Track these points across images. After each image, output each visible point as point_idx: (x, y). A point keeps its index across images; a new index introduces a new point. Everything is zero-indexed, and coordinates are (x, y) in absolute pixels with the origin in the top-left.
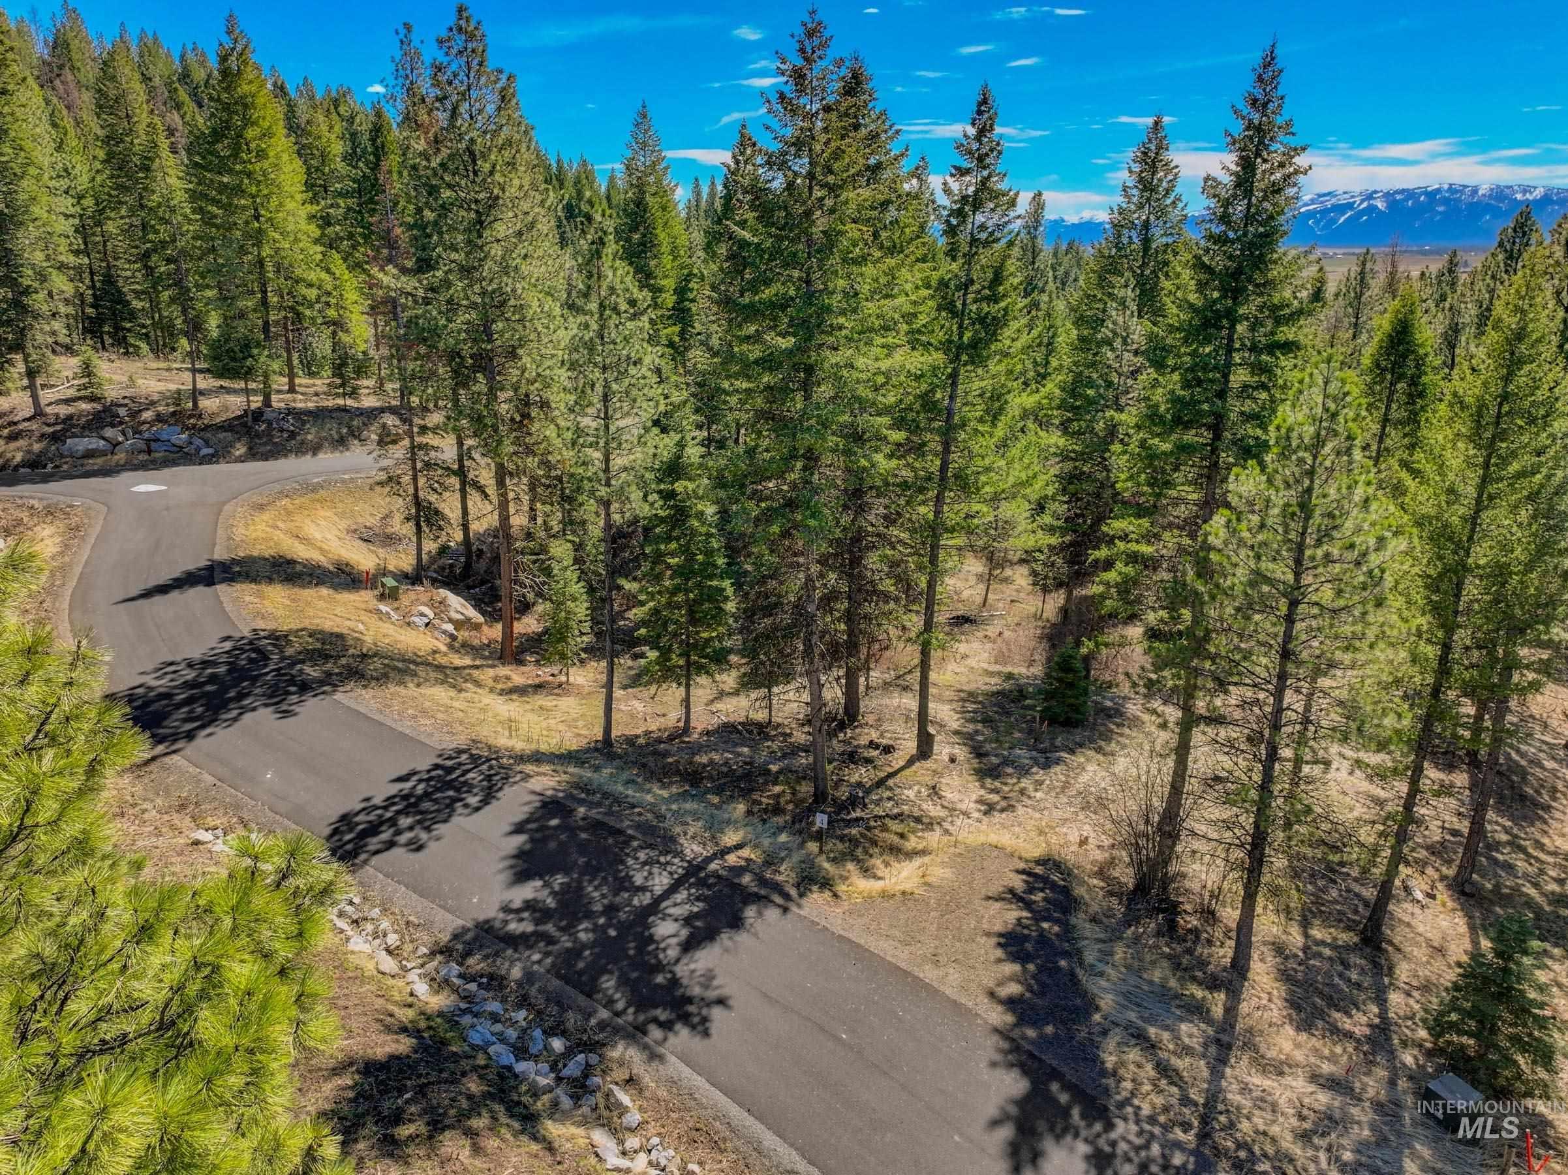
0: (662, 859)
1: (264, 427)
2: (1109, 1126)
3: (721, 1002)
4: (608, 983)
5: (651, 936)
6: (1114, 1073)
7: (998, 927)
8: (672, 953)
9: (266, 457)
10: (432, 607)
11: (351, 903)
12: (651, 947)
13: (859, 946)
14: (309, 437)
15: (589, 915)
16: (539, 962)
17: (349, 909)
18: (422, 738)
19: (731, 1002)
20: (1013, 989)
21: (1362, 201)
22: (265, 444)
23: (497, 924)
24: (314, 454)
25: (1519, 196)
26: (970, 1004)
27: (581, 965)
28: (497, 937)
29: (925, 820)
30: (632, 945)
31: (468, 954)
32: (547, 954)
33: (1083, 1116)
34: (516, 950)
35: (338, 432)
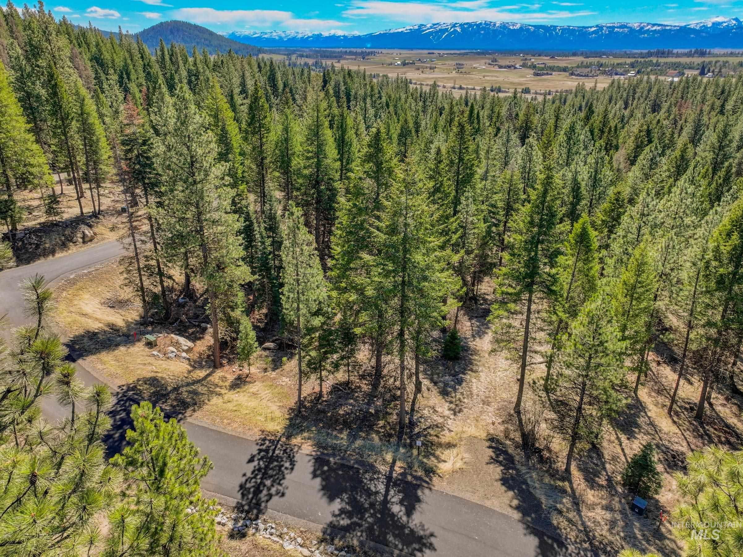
0: (375, 477)
1: (20, 243)
2: (567, 549)
3: (432, 535)
4: (390, 538)
5: (393, 513)
6: (558, 528)
7: (498, 477)
8: (405, 518)
9: (28, 261)
10: (174, 346)
11: (272, 528)
12: (396, 518)
13: (461, 498)
14: (47, 245)
15: (366, 510)
16: (361, 535)
17: (273, 531)
18: (241, 436)
19: (436, 534)
20: (515, 502)
21: (451, 28)
22: (25, 253)
23: (336, 523)
24: (53, 255)
25: (511, 27)
26: (506, 513)
27: (377, 533)
28: (339, 529)
29: (440, 426)
30: (389, 519)
31: (332, 540)
32: (362, 531)
33: (559, 547)
34: (350, 533)
35: (61, 240)
